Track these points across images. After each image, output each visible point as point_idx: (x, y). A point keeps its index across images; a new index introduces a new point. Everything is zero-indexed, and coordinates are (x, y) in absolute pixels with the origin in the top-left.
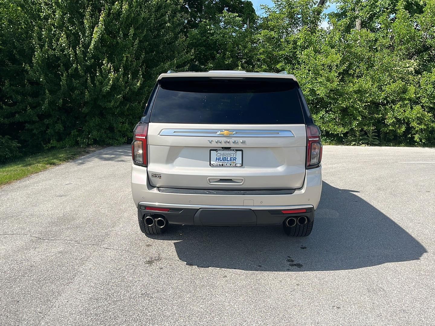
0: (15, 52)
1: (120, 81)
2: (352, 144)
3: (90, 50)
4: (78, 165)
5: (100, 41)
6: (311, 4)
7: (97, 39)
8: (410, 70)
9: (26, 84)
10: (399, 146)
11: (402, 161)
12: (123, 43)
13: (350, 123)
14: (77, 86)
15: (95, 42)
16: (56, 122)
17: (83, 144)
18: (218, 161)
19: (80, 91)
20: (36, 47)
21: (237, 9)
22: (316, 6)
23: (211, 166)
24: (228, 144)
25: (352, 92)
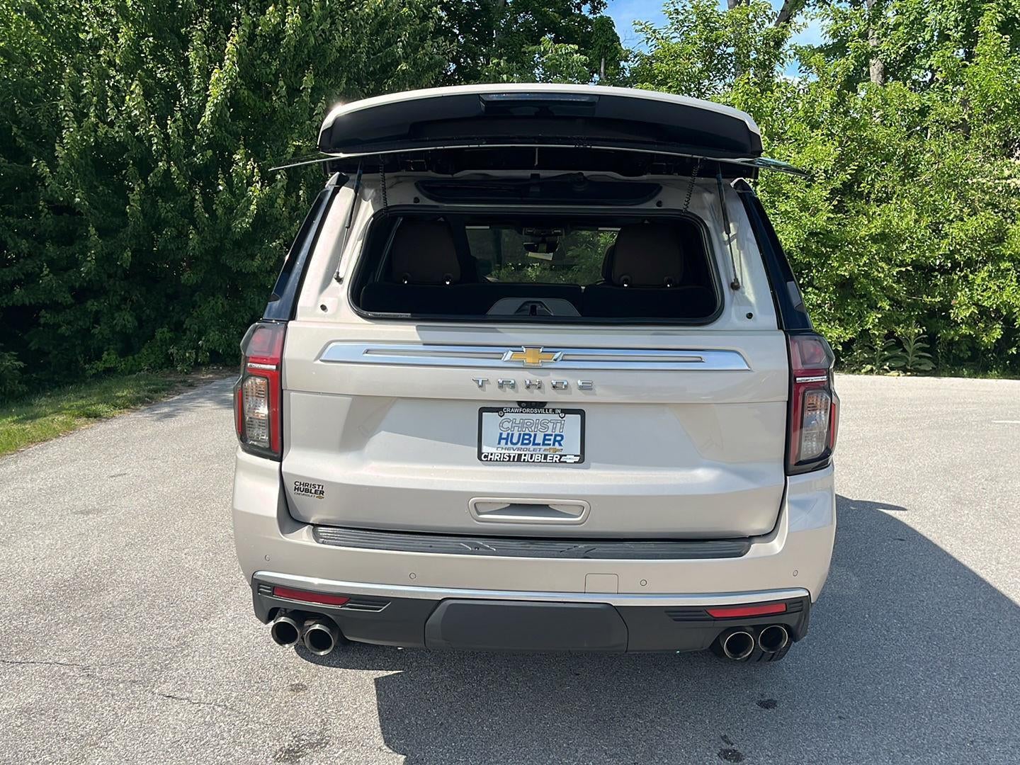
0: (15, 130)
1: (276, 205)
2: (863, 371)
3: (201, 128)
4: (158, 420)
5: (229, 104)
6: (759, 20)
7: (219, 98)
8: (1013, 185)
9: (42, 211)
10: (985, 378)
11: (1002, 420)
12: (286, 109)
13: (860, 317)
14: (168, 216)
15: (216, 105)
16: (118, 308)
17: (183, 363)
18: (506, 444)
19: (178, 230)
20: (67, 119)
21: (576, 36)
22: (772, 26)
23: (481, 460)
24: (536, 391)
25: (864, 239)
